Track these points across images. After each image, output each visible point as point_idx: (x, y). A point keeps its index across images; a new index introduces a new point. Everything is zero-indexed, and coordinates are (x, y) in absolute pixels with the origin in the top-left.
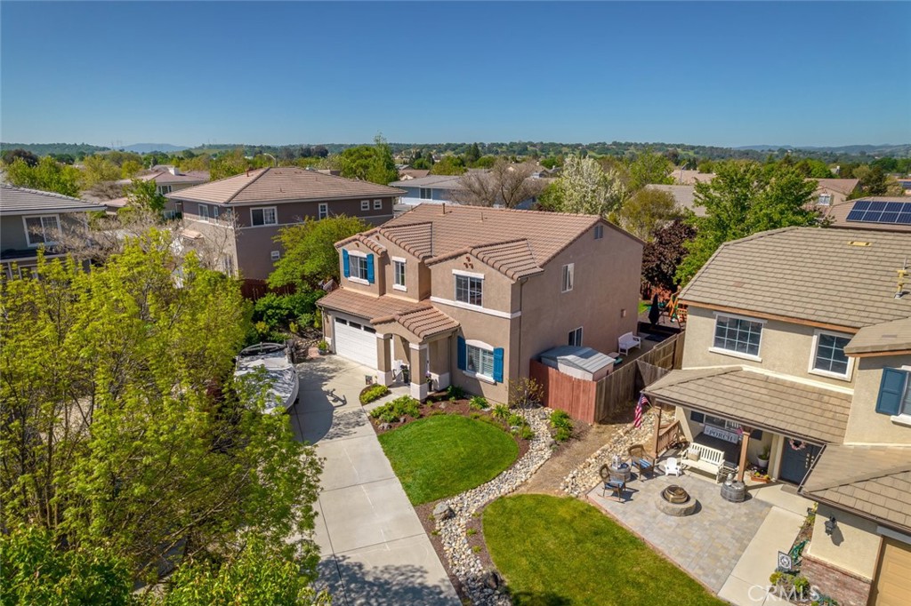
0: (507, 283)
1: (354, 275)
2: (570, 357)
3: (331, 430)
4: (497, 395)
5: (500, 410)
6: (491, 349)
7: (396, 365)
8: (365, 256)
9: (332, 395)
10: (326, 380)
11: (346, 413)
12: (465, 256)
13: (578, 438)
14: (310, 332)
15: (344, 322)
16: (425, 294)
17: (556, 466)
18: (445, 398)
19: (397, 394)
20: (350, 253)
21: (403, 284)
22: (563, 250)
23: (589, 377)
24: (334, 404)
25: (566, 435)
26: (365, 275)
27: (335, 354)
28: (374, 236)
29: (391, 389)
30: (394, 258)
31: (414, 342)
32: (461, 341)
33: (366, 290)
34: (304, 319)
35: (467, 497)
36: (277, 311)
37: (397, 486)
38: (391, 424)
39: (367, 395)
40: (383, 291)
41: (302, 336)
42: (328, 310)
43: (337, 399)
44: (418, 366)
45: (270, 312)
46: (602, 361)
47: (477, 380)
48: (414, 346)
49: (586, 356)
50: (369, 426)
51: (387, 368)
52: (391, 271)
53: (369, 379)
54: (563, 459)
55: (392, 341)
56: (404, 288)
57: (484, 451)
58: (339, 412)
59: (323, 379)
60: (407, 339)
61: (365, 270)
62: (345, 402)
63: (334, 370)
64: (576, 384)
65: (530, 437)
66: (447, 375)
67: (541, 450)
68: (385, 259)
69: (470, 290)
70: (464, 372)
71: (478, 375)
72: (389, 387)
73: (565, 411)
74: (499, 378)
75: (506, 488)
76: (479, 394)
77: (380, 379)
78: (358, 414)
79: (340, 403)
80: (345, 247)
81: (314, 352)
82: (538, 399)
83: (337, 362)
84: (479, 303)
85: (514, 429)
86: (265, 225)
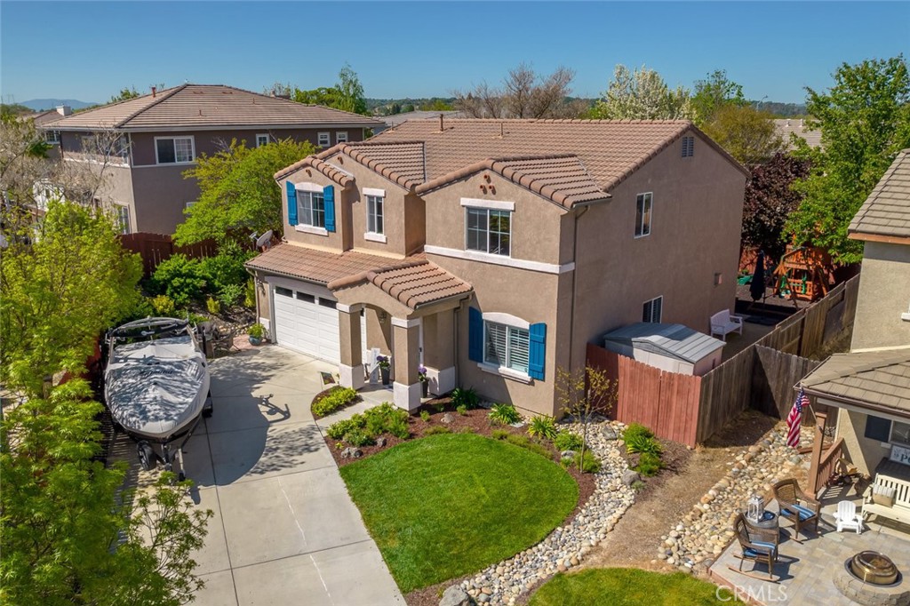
0: (554, 214)
1: (303, 222)
2: (655, 339)
3: (262, 459)
4: (534, 400)
5: (540, 426)
6: (525, 325)
7: (369, 356)
8: (320, 189)
9: (267, 404)
10: (259, 382)
11: (289, 431)
12: (482, 174)
13: (674, 469)
14: (239, 314)
15: (288, 293)
16: (415, 245)
17: (645, 517)
18: (449, 408)
19: (372, 401)
20: (297, 187)
21: (380, 230)
22: (637, 168)
23: (687, 370)
24: (270, 418)
25: (654, 463)
26: (320, 220)
27: (276, 343)
28: (335, 158)
29: (363, 395)
30: (366, 191)
31: (398, 315)
32: (475, 315)
33: (322, 243)
34: (230, 292)
35: (499, 573)
36: (188, 281)
37: (373, 556)
38: (363, 449)
39: (324, 403)
40: (348, 244)
41: (226, 319)
42: (265, 275)
43: (274, 410)
44: (406, 354)
45: (176, 282)
46: (702, 346)
47: (500, 377)
48: (399, 322)
49: (679, 337)
50: (325, 452)
51: (356, 361)
52: (361, 211)
53: (327, 378)
54: (656, 504)
55: (363, 320)
56: (381, 237)
57: (520, 491)
58: (276, 430)
59: (255, 380)
60: (388, 310)
61: (321, 210)
62: (287, 415)
63: (273, 367)
64: (667, 382)
65: (594, 469)
66: (451, 371)
67: (616, 489)
68: (351, 192)
69: (485, 231)
70: (479, 365)
71: (503, 369)
72: (360, 390)
73: (647, 425)
74: (538, 373)
75: (564, 558)
76: (504, 400)
77: (345, 378)
78: (308, 433)
79: (279, 416)
80: (290, 179)
81: (242, 341)
82: (602, 407)
83: (277, 354)
84: (505, 251)
85: (566, 455)
86: (177, 163)
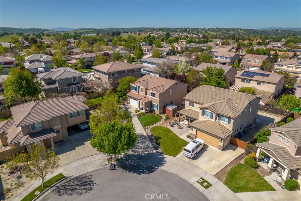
0: (159, 94)
1: (133, 90)
2: (169, 106)
4: (157, 112)
5: (157, 114)
6: (156, 104)
7: (141, 106)
8: (135, 86)
9: (130, 111)
12: (152, 89)
13: (169, 119)
14: (125, 100)
15: (132, 98)
16: (146, 94)
17: (164, 123)
18: (149, 112)
19: (141, 111)
20: (133, 86)
22: (169, 88)
23: (172, 110)
25: (167, 118)
26: (135, 90)
27: (130, 104)
28: (137, 83)
30: (141, 87)
32: (152, 103)
33: (135, 93)
34: (124, 97)
35: (150, 126)
37: (141, 125)
38: (140, 116)
39: (136, 112)
40: (139, 93)
41: (123, 100)
42: (129, 96)
44: (144, 107)
46: (174, 107)
47: (154, 110)
48: (144, 104)
49: (172, 106)
50: (136, 116)
51: (139, 107)
52: (140, 89)
53: (136, 109)
54: (166, 122)
55: (140, 102)
56: (142, 93)
57: (154, 120)
58: (131, 114)
59: (128, 109)
60: (143, 102)
61: (135, 89)
62: (132, 113)
63: (130, 107)
64: (170, 110)
65: (162, 119)
66: (149, 109)
67: (163, 121)
68: (139, 87)
69: (153, 95)
70: (152, 108)
71: (154, 109)
73: (168, 115)
74: (157, 109)
76: (154, 112)
77: (138, 109)
78: (135, 115)
80: (132, 84)
81: (126, 104)
82: (164, 113)
83: (130, 106)
85: (159, 117)
86: (114, 76)
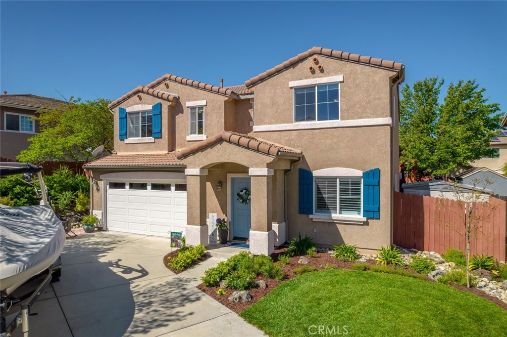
1: (132, 136)
3: (136, 316)
6: (358, 174)
8: (150, 107)
9: (118, 266)
10: (103, 252)
12: (311, 59)
14: (70, 216)
15: (122, 185)
19: (221, 256)
20: (128, 110)
21: (200, 132)
24: (127, 276)
26: (148, 132)
27: (107, 230)
28: (162, 85)
29: (211, 252)
30: (189, 104)
31: (257, 165)
32: (306, 176)
33: (149, 149)
34: (65, 198)
36: (28, 188)
40: (172, 146)
42: (100, 174)
43: (128, 270)
45: (17, 189)
47: (333, 224)
48: (258, 171)
50: (209, 300)
51: (202, 221)
56: (202, 137)
58: (140, 286)
60: (244, 163)
61: (149, 125)
63: (112, 243)
68: (176, 107)
69: (318, 102)
70: (311, 216)
71: (336, 216)
72: (207, 248)
74: (373, 213)
79: (134, 274)
80: (122, 106)
81: (78, 231)
83: (111, 236)
84: (334, 115)
86: (20, 131)
